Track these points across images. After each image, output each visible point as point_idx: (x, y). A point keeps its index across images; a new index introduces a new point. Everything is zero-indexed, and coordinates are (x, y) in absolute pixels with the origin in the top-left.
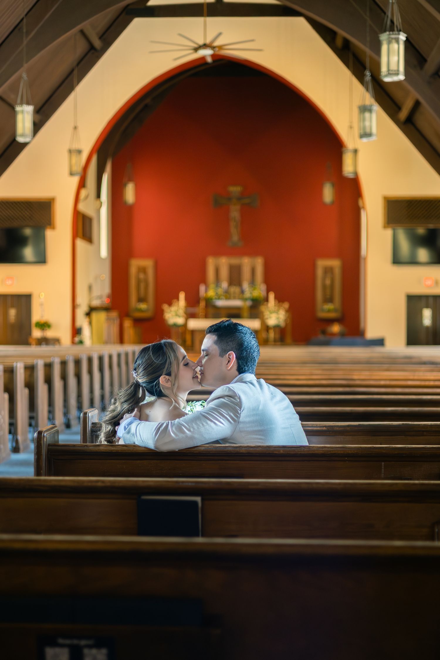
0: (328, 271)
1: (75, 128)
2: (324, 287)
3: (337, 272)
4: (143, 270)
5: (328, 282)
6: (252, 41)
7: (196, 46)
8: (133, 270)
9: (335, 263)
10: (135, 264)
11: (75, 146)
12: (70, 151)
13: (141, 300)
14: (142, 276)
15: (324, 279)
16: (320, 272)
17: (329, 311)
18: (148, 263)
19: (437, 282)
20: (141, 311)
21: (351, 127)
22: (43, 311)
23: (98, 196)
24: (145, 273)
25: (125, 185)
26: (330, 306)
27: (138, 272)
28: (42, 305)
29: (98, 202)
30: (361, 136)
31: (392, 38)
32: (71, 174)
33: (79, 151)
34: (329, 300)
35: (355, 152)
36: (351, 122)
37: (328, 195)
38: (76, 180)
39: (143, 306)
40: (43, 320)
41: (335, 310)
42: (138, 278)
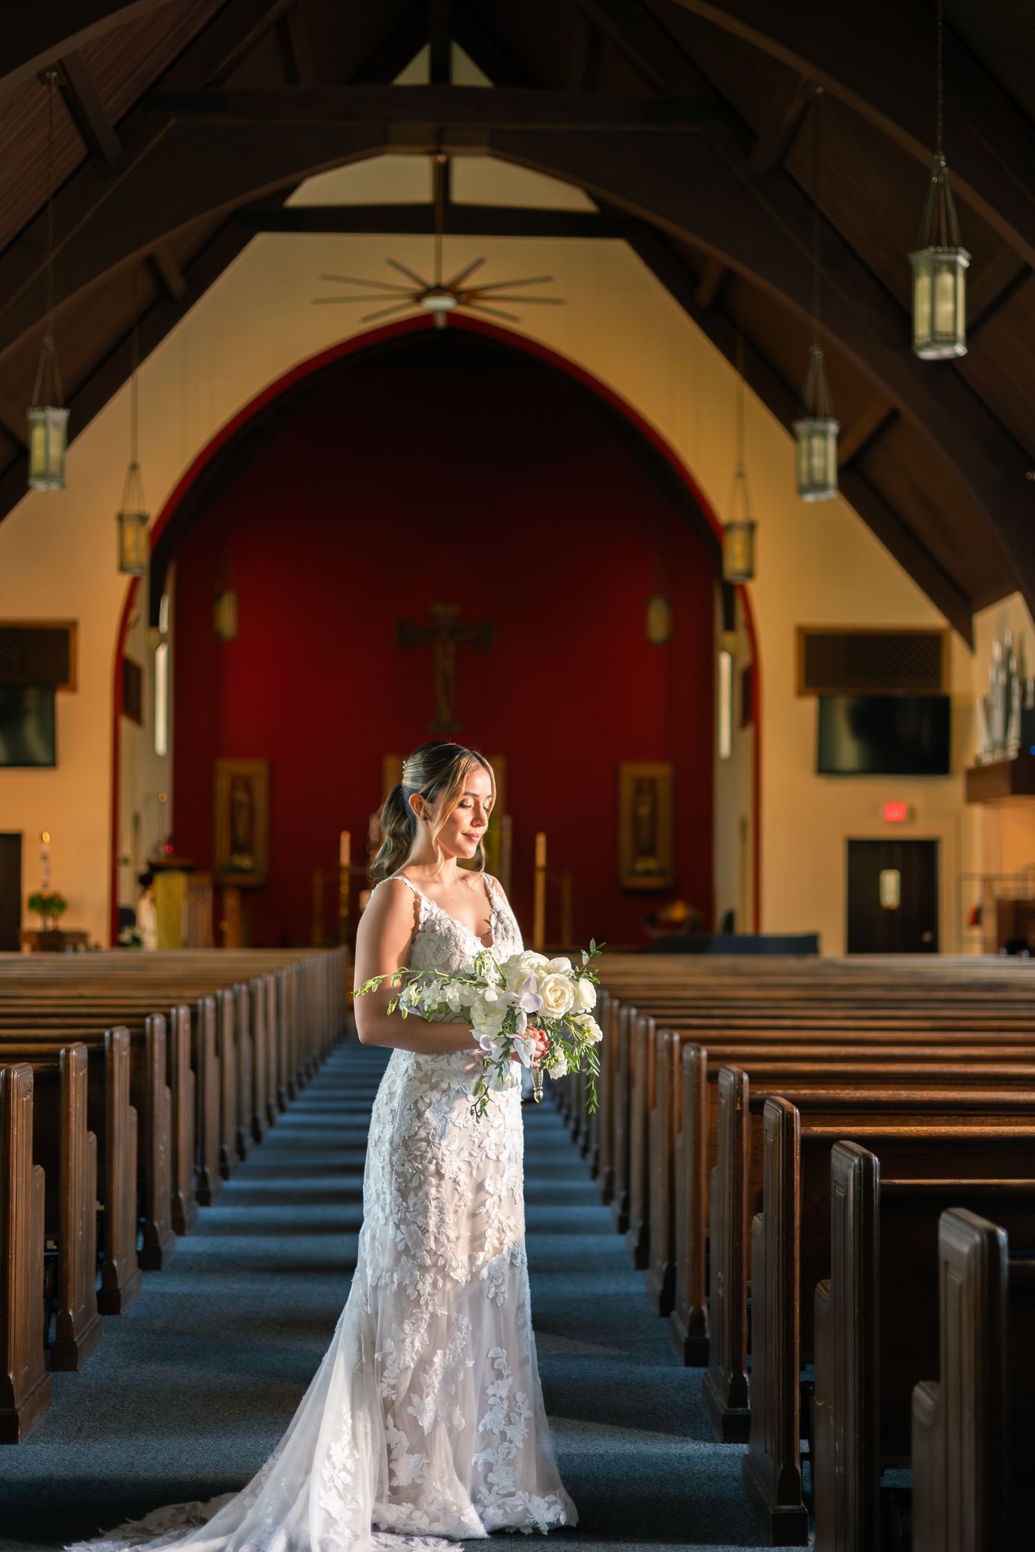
0: (644, 787)
1: (134, 467)
2: (636, 822)
3: (664, 789)
4: (246, 783)
5: (644, 811)
6: (547, 279)
7: (420, 288)
8: (222, 784)
9: (660, 771)
10: (227, 770)
11: (133, 508)
12: (121, 518)
13: (238, 848)
14: (241, 796)
15: (636, 805)
16: (626, 790)
17: (648, 873)
18: (256, 769)
19: (912, 813)
20: (241, 871)
21: (740, 475)
22: (48, 871)
23: (154, 621)
24: (248, 788)
25: (218, 597)
26: (650, 864)
27: (233, 787)
28: (45, 857)
29: (153, 635)
30: (802, 490)
31: (941, 262)
32: (123, 568)
33: (143, 519)
34: (648, 850)
35: (751, 527)
36: (740, 464)
37: (658, 623)
38: (124, 581)
39: (245, 862)
40: (48, 892)
41: (662, 873)
42: (232, 800)
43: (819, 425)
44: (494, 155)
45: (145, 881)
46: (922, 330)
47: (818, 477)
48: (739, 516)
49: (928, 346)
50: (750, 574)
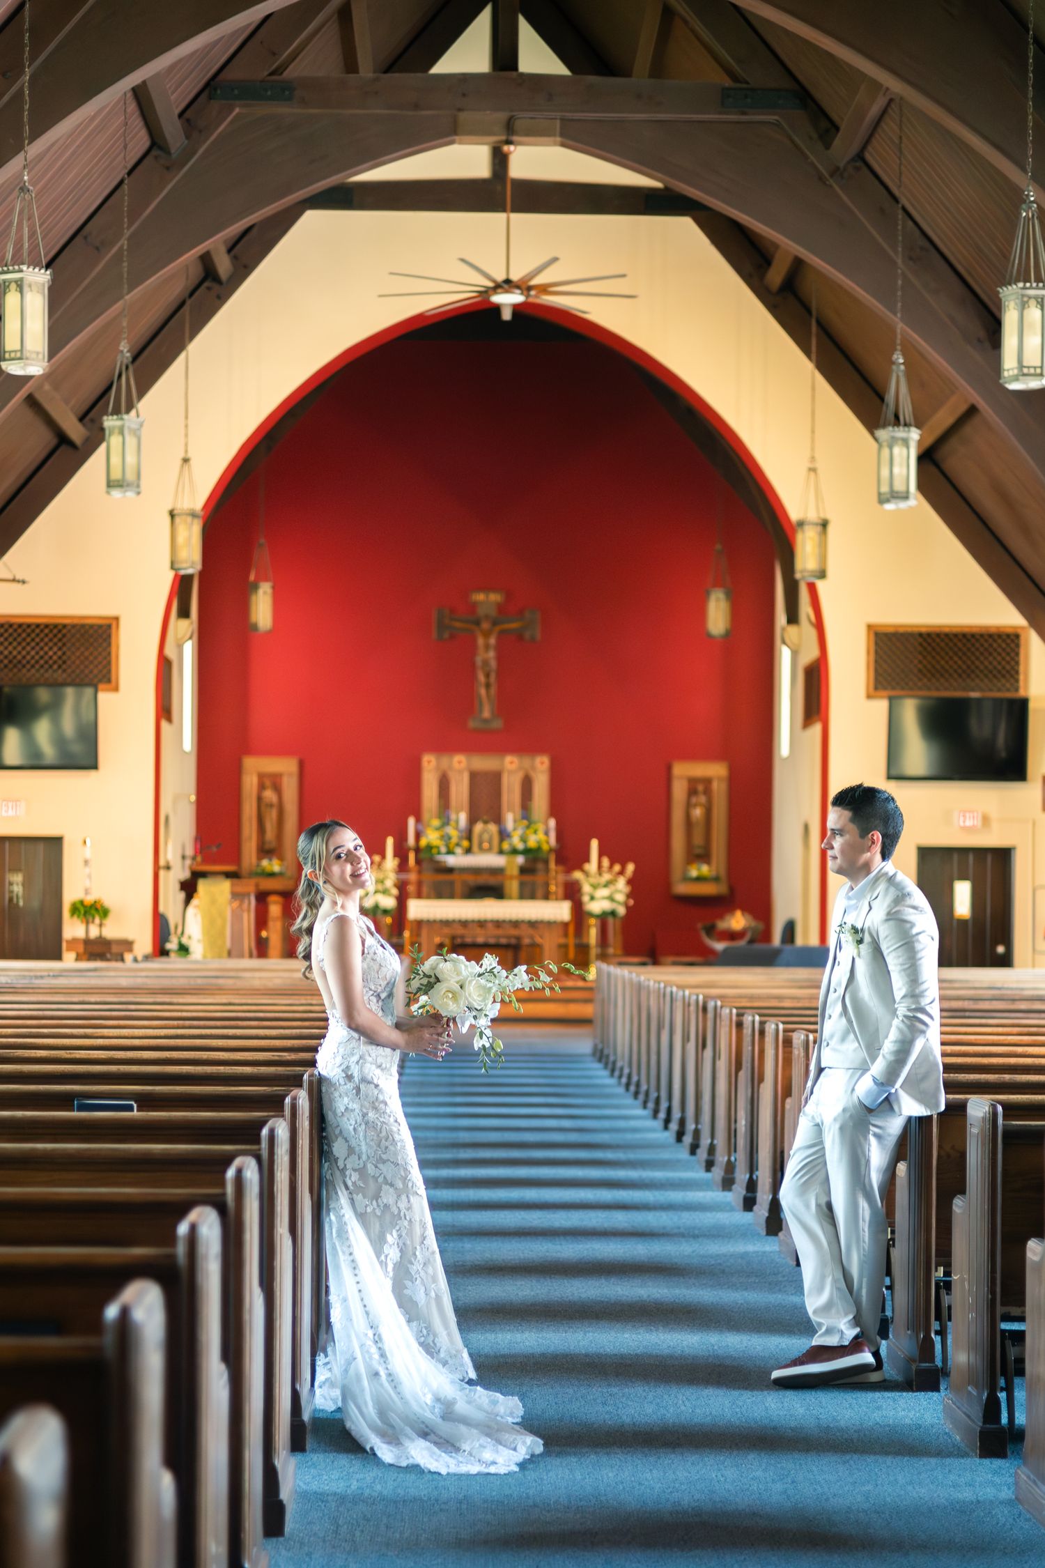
1: (186, 460)
3: (720, 789)
5: (698, 812)
6: (620, 276)
8: (250, 782)
9: (715, 771)
10: (254, 768)
11: (183, 504)
12: (172, 515)
15: (689, 806)
16: (679, 790)
17: (699, 879)
18: (286, 767)
19: (986, 821)
20: (271, 876)
21: (813, 470)
22: (90, 876)
23: (184, 611)
24: (277, 789)
25: (255, 587)
26: (705, 869)
27: (262, 787)
28: (86, 862)
29: (184, 625)
30: (882, 500)
31: (1030, 297)
32: (171, 566)
35: (824, 524)
36: (813, 459)
37: (717, 616)
39: (276, 867)
40: (89, 899)
41: (716, 879)
42: (260, 799)
43: (900, 433)
44: (563, 145)
45: (189, 888)
46: (1007, 363)
47: (899, 486)
48: (812, 515)
49: (1013, 377)
50: (822, 574)
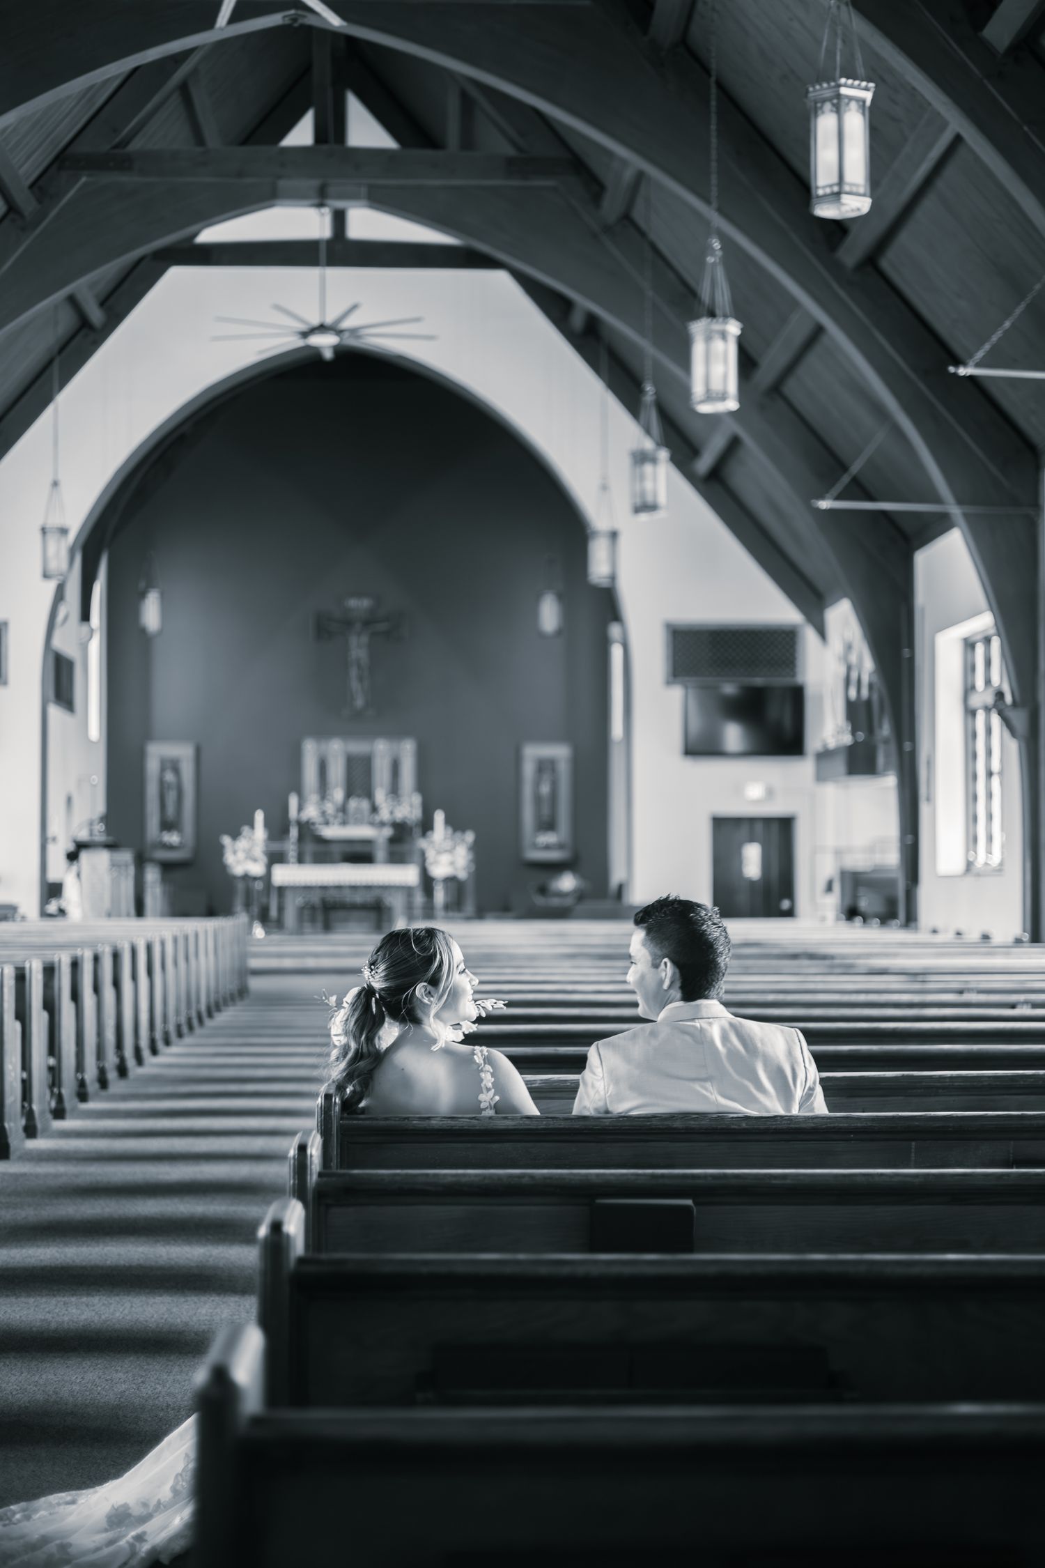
0: (546, 766)
1: (55, 484)
2: (538, 799)
3: (564, 769)
4: (174, 766)
5: (545, 789)
6: (418, 319)
7: (303, 327)
8: (152, 766)
9: (560, 752)
10: (156, 753)
11: (55, 521)
12: (44, 531)
13: (167, 826)
14: (170, 777)
15: (537, 784)
16: (529, 770)
17: (547, 847)
18: (183, 752)
19: (770, 793)
20: (170, 847)
21: (604, 487)
23: (85, 616)
24: (176, 770)
25: (142, 595)
26: (551, 838)
27: (163, 770)
29: (84, 628)
30: (638, 510)
31: (713, 331)
32: (46, 576)
33: (64, 531)
34: (548, 825)
35: (614, 534)
36: (604, 476)
37: (549, 615)
38: (51, 586)
39: (173, 839)
41: (560, 846)
42: (161, 781)
44: (372, 207)
45: (72, 857)
46: (698, 389)
47: (650, 499)
48: (603, 525)
49: (702, 402)
50: (613, 577)
